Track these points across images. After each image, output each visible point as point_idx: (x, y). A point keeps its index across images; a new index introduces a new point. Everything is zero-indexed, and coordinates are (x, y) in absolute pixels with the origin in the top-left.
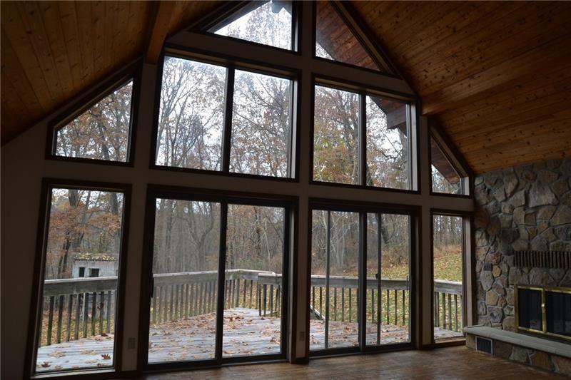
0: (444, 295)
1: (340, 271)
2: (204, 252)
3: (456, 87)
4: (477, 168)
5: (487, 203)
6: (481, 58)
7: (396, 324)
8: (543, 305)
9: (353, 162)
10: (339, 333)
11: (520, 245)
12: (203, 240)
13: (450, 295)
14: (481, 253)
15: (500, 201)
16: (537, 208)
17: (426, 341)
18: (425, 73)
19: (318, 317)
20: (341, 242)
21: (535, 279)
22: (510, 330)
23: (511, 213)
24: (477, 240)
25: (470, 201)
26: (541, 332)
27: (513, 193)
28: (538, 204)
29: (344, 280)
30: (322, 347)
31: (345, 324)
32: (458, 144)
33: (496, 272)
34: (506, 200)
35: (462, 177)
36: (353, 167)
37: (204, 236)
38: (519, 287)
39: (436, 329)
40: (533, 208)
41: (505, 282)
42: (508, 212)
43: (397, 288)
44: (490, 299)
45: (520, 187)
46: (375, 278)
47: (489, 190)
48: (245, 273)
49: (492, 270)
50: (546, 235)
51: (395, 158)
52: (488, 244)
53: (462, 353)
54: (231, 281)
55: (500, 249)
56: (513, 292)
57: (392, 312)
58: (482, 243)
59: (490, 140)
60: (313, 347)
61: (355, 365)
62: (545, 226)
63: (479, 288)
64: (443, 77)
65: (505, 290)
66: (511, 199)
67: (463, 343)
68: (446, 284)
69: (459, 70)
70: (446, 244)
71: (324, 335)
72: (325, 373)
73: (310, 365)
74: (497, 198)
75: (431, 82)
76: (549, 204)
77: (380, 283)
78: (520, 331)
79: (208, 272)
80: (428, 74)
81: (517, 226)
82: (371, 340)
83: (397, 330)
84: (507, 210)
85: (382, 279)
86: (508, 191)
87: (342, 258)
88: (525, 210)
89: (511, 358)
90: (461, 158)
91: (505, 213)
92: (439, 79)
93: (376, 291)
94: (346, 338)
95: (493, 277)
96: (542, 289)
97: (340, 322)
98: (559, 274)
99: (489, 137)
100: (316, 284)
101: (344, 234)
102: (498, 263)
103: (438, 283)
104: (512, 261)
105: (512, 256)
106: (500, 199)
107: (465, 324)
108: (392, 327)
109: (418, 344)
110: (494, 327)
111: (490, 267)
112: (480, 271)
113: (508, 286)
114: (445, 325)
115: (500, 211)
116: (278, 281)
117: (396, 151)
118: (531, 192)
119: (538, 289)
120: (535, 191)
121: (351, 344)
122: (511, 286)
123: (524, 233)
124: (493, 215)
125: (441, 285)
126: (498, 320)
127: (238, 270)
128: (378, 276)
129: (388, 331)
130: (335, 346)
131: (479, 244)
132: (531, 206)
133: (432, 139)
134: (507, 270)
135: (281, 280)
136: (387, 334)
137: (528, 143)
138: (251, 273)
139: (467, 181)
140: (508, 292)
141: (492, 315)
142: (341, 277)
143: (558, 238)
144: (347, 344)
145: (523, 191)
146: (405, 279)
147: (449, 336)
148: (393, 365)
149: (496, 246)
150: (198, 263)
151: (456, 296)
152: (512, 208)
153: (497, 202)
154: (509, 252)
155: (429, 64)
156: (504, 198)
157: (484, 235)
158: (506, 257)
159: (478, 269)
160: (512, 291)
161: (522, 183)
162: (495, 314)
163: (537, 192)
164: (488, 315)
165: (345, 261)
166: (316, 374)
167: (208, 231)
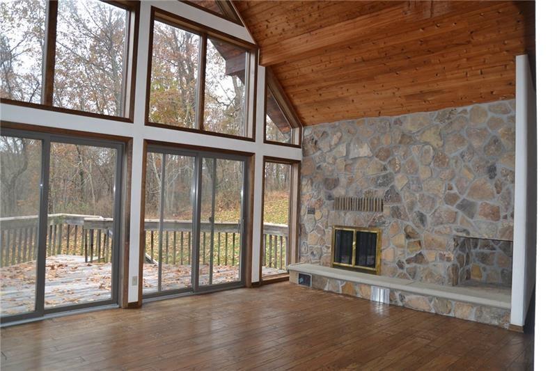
0: (271, 236)
1: (170, 215)
2: (15, 195)
3: (295, 40)
4: (307, 120)
5: (314, 153)
6: (320, 16)
7: (226, 265)
8: (354, 243)
9: (186, 107)
10: (171, 275)
11: (339, 192)
12: (13, 182)
13: (276, 237)
14: (306, 199)
15: (325, 152)
16: (355, 159)
17: (255, 279)
18: (267, 23)
19: (150, 261)
20: (171, 186)
21: (349, 220)
22: (326, 266)
23: (334, 163)
24: (303, 186)
25: (300, 150)
26: (351, 266)
27: (336, 145)
28: (357, 156)
29: (176, 223)
30: (155, 290)
31: (177, 266)
32: (292, 96)
33: (318, 215)
34: (331, 150)
35: (293, 127)
36: (186, 111)
37: (15, 177)
38: (337, 228)
39: (263, 267)
40: (352, 159)
41: (325, 223)
42: (331, 162)
43: (227, 231)
44: (311, 240)
45: (343, 140)
46: (208, 222)
47: (316, 142)
48: (68, 218)
49: (314, 214)
50: (361, 183)
51: (228, 106)
52: (312, 190)
53: (286, 288)
54: (51, 226)
55: (322, 196)
57: (223, 254)
58: (307, 190)
59: (320, 95)
60: (145, 291)
61: (188, 306)
62: (361, 175)
63: (303, 230)
64: (283, 30)
65: (324, 232)
66: (335, 150)
67: (287, 279)
68: (273, 227)
69: (299, 25)
70: (272, 190)
71: (157, 278)
72: (160, 315)
73: (143, 309)
74: (323, 149)
75: (271, 33)
76: (365, 157)
77: (213, 226)
78: (334, 266)
79: (23, 217)
80: (269, 25)
81: (338, 175)
82: (203, 281)
83: (227, 270)
84: (331, 161)
85: (215, 222)
86: (333, 143)
87: (172, 203)
88: (345, 161)
89: (326, 289)
90: (294, 109)
91: (328, 163)
92: (280, 31)
93: (208, 235)
94: (178, 280)
95: (315, 219)
96: (354, 230)
97: (171, 265)
98: (368, 216)
99: (320, 92)
100: (148, 227)
101: (175, 178)
102: (320, 206)
103: (267, 226)
104: (332, 206)
105: (333, 201)
106: (326, 149)
107: (289, 262)
108: (223, 268)
109: (247, 282)
110: (314, 263)
111: (312, 211)
112: (304, 215)
113: (326, 227)
114: (270, 264)
115: (325, 161)
116: (107, 225)
117: (229, 99)
118: (352, 145)
119: (350, 230)
120: (355, 144)
121: (183, 286)
122: (329, 228)
123: (343, 180)
124: (319, 164)
125: (269, 227)
126: (317, 257)
127: (61, 214)
128: (212, 219)
129: (218, 272)
130: (167, 289)
131: (305, 190)
132: (351, 156)
133: (268, 90)
134: (327, 214)
136: (218, 274)
137: (353, 101)
138: (75, 218)
139: (297, 130)
140: (326, 233)
141: (312, 253)
142: (173, 221)
143: (369, 186)
144: (179, 286)
145: (345, 144)
146: (237, 222)
147: (275, 273)
148: (225, 303)
149: (319, 192)
150: (7, 207)
151: (281, 237)
152: (335, 159)
153: (322, 152)
154: (330, 197)
155: (272, 14)
156: (329, 149)
157: (310, 182)
158: (327, 202)
159: (302, 213)
160: (329, 233)
161: (345, 137)
162: (315, 253)
163: (357, 146)
164: (309, 253)
165: (176, 205)
166: (150, 317)
167: (20, 173)
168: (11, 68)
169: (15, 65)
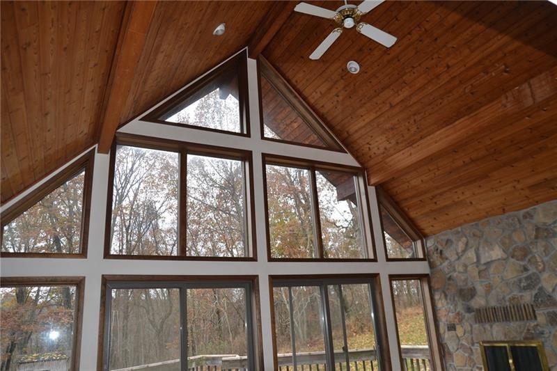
0: (412, 360)
1: (304, 345)
2: (164, 338)
3: (399, 156)
4: (427, 231)
5: (441, 264)
6: (418, 128)
8: (511, 361)
9: (306, 236)
11: (479, 302)
12: (162, 327)
13: (418, 360)
14: (442, 314)
15: (453, 260)
16: (488, 264)
18: (368, 146)
20: (302, 315)
21: (497, 333)
23: (466, 271)
24: (437, 301)
25: (426, 263)
27: (464, 251)
28: (489, 260)
29: (310, 356)
32: (406, 209)
33: (460, 331)
34: (459, 258)
35: (414, 240)
36: (307, 240)
37: (163, 322)
38: (485, 345)
40: (485, 264)
41: (470, 340)
42: (462, 271)
43: (364, 359)
44: (458, 361)
45: (470, 245)
46: (341, 351)
47: (441, 251)
48: (207, 359)
49: (455, 329)
50: (501, 289)
51: (346, 228)
52: (448, 303)
54: (193, 369)
55: (460, 308)
56: (479, 350)
58: (442, 304)
62: (499, 280)
63: (446, 350)
64: (385, 149)
65: (472, 350)
66: (463, 258)
68: (413, 349)
69: (399, 141)
70: (405, 308)
74: (450, 258)
75: (375, 153)
76: (499, 259)
77: (347, 355)
79: (169, 362)
80: (371, 147)
81: (473, 284)
84: (461, 269)
85: (349, 351)
86: (460, 250)
87: (305, 333)
88: (477, 267)
90: (412, 222)
91: (459, 272)
92: (382, 150)
93: (344, 364)
95: (457, 336)
96: (506, 345)
98: (520, 327)
99: (435, 200)
100: (282, 363)
101: (305, 307)
102: (460, 321)
103: (405, 349)
104: (473, 319)
105: (473, 313)
106: (453, 258)
111: (452, 327)
112: (444, 332)
113: (473, 344)
115: (455, 270)
116: (243, 363)
118: (481, 249)
119: (502, 345)
120: (483, 248)
122: (476, 344)
123: (480, 288)
124: (449, 275)
125: (408, 351)
127: (201, 356)
128: (345, 348)
131: (439, 305)
132: (483, 261)
133: (382, 207)
134: (469, 329)
135: (246, 363)
137: (471, 203)
138: (214, 359)
139: (419, 243)
140: (474, 351)
142: (307, 353)
143: (512, 292)
145: (473, 249)
149: (456, 305)
150: (158, 351)
151: (424, 361)
152: (466, 266)
153: (450, 262)
154: (469, 310)
155: (372, 137)
156: (457, 257)
157: (443, 295)
158: (467, 315)
159: (441, 330)
160: (477, 349)
161: (471, 242)
163: (486, 249)
165: (309, 334)
167: (167, 317)
168: (157, 225)
169: (160, 221)
